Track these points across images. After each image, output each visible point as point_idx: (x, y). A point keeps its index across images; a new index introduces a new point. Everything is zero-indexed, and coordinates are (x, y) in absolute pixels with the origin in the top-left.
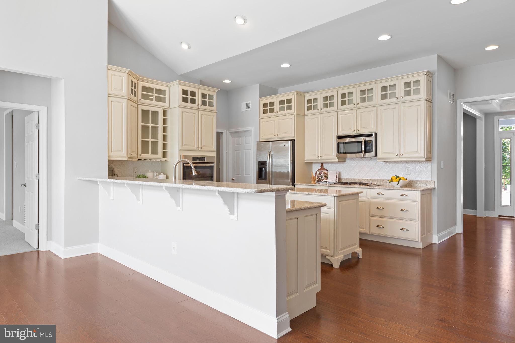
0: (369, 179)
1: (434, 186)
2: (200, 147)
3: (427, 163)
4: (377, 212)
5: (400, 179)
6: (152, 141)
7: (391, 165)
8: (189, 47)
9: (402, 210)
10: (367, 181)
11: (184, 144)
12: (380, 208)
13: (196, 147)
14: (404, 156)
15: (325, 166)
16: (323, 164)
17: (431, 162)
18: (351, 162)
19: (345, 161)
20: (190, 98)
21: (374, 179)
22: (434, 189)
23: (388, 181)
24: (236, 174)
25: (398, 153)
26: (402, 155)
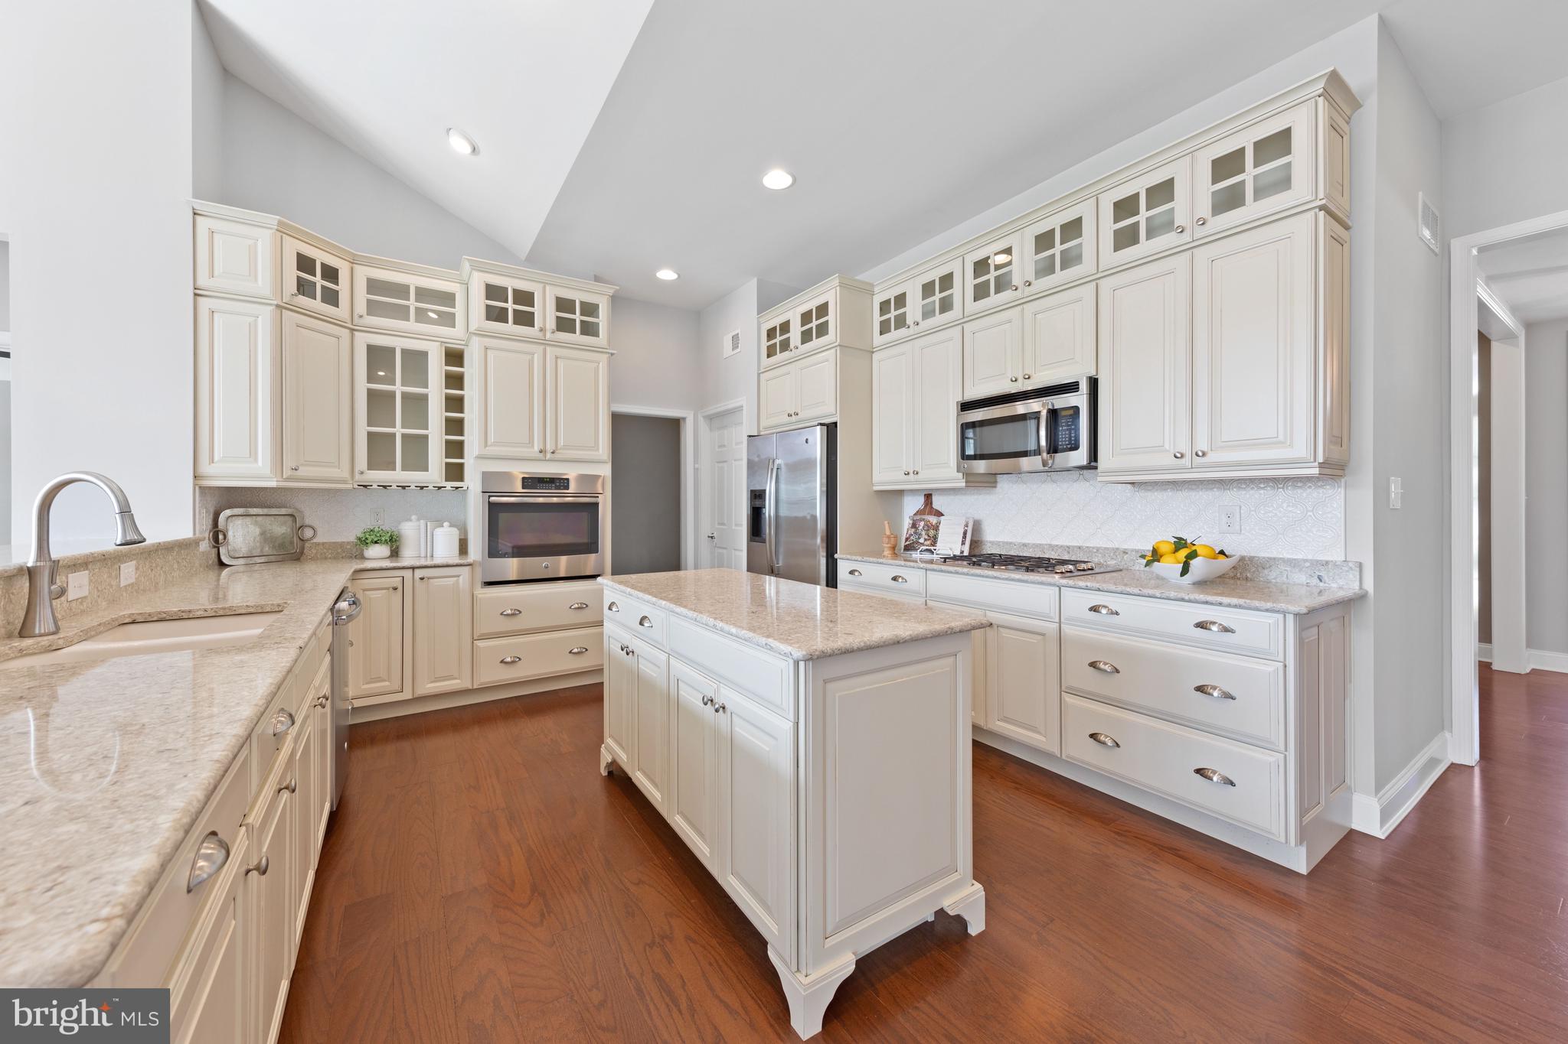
0: (1074, 547)
1: (1358, 583)
2: (549, 447)
3: (1322, 486)
4: (1091, 681)
5: (1193, 555)
6: (404, 436)
7: (1157, 496)
8: (474, 150)
9: (1200, 689)
10: (1066, 553)
11: (491, 439)
12: (1102, 666)
13: (536, 448)
14: (1212, 457)
15: (938, 503)
16: (931, 495)
17: (1343, 480)
18: (1014, 486)
19: (993, 485)
20: (515, 311)
21: (1093, 548)
22: (1362, 597)
23: (1143, 557)
24: (719, 524)
25: (1183, 446)
26: (1200, 454)
